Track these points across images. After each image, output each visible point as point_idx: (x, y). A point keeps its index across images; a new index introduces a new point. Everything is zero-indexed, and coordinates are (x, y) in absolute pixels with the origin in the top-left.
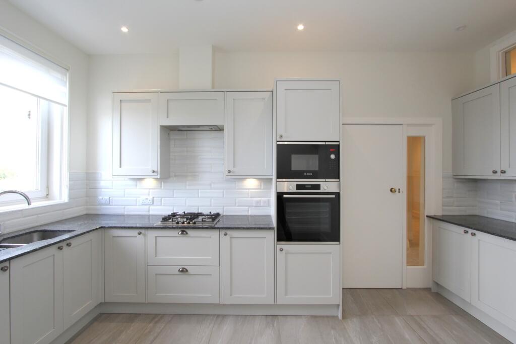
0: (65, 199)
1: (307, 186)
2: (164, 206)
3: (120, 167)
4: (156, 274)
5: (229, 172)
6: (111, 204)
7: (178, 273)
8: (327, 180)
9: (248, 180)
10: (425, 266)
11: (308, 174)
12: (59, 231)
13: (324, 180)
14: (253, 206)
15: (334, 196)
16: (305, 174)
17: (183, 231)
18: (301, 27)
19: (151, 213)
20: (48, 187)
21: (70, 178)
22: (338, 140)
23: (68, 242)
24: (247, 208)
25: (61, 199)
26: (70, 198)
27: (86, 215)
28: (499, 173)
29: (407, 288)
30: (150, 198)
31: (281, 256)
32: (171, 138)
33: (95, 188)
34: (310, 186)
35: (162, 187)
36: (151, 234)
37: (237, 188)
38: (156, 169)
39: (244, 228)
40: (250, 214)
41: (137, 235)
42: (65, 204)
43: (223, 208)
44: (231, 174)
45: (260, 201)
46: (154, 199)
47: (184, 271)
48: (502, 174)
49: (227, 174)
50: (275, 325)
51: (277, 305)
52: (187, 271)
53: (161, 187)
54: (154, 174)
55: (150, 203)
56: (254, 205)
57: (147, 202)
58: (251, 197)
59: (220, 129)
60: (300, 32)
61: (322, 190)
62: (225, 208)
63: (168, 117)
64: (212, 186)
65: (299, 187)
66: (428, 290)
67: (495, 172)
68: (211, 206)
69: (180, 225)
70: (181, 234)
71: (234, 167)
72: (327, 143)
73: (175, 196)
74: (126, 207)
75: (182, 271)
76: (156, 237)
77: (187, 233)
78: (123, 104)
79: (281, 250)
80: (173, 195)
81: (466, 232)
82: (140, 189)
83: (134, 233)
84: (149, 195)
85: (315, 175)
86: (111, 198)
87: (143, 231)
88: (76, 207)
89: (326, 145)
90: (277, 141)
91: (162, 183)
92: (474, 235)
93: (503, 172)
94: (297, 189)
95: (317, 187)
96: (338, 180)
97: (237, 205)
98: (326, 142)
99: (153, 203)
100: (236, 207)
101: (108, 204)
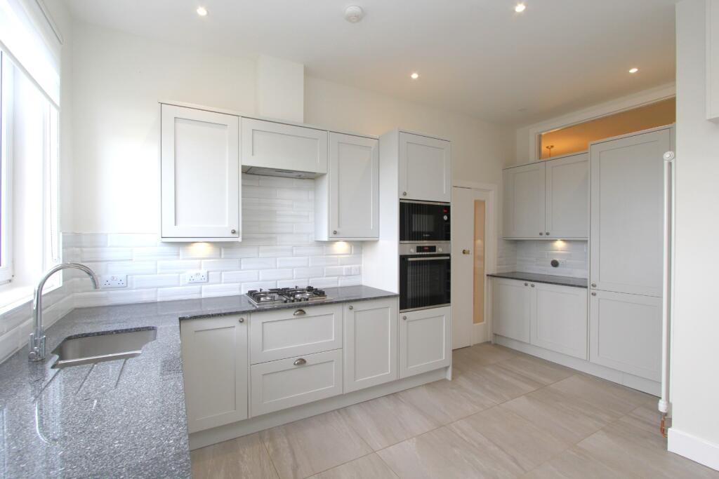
1: (425, 248)
2: (224, 283)
3: (175, 225)
4: (264, 375)
5: (335, 233)
6: (129, 286)
8: (441, 242)
9: (337, 243)
10: (485, 322)
11: (426, 235)
13: (438, 242)
14: (343, 276)
15: (445, 258)
17: (301, 311)
18: (415, 76)
19: (204, 295)
20: (13, 262)
21: (63, 243)
22: (449, 201)
24: (336, 278)
28: (544, 235)
29: (474, 345)
30: (203, 272)
34: (427, 248)
35: (223, 256)
37: (324, 254)
38: (236, 229)
40: (339, 285)
41: (236, 323)
42: (59, 290)
44: (336, 235)
45: (351, 268)
46: (210, 273)
47: (302, 362)
48: (547, 236)
49: (332, 235)
51: (399, 380)
52: (305, 362)
53: (220, 254)
54: (234, 235)
55: (203, 281)
56: (344, 274)
57: (197, 279)
58: (341, 265)
60: (415, 80)
61: (437, 252)
62: (311, 280)
63: (253, 155)
64: (294, 252)
65: (420, 249)
66: (489, 343)
67: (541, 234)
68: (293, 279)
71: (339, 226)
72: (441, 204)
73: (242, 268)
74: (159, 289)
75: (300, 363)
76: (263, 323)
77: (305, 313)
78: (179, 125)
79: (405, 318)
80: (240, 267)
81: (526, 285)
82: (184, 259)
83: (233, 321)
84: (200, 267)
86: (129, 277)
87: (245, 317)
88: (68, 294)
90: (401, 199)
91: (223, 250)
92: (533, 286)
93: (548, 234)
95: (433, 249)
96: (449, 241)
97: (325, 275)
98: (440, 202)
99: (207, 279)
100: (324, 278)
101: (125, 287)
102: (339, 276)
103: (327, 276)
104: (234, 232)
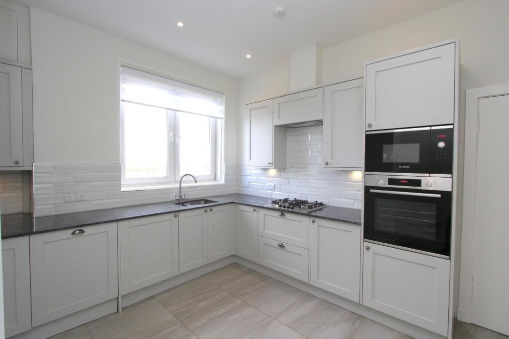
0: (223, 182)
1: (402, 181)
2: (281, 192)
3: (250, 160)
4: (265, 244)
5: (327, 164)
7: (277, 246)
8: (431, 175)
11: (403, 167)
12: (209, 201)
13: (427, 175)
15: (439, 196)
16: (400, 167)
17: (282, 213)
19: (273, 197)
20: (215, 173)
22: (452, 123)
23: (211, 208)
24: (352, 201)
25: (221, 181)
26: (225, 181)
27: (236, 194)
30: (273, 184)
31: (368, 255)
32: (288, 134)
33: (241, 175)
34: (406, 182)
35: (282, 176)
36: (262, 212)
37: (342, 180)
38: (271, 162)
39: (329, 219)
41: (252, 211)
42: (222, 185)
43: (329, 199)
44: (328, 166)
46: (276, 185)
47: (282, 246)
49: (325, 166)
50: (356, 324)
51: (362, 305)
52: (284, 247)
53: (280, 176)
54: (270, 165)
57: (271, 187)
59: (320, 123)
61: (423, 187)
62: (331, 199)
63: (279, 118)
64: (320, 177)
65: (391, 181)
68: (318, 196)
69: (282, 208)
70: (281, 215)
71: (332, 159)
72: (433, 128)
73: (290, 184)
74: (258, 190)
75: (281, 246)
76: (265, 215)
77: (284, 216)
78: (252, 112)
79: (368, 248)
82: (266, 177)
83: (251, 209)
84: (272, 182)
85: (414, 168)
86: (249, 183)
87: (256, 209)
88: (230, 187)
89: (431, 130)
90: (366, 131)
91: (281, 173)
94: (389, 184)
95: (418, 183)
96: (450, 175)
97: (342, 197)
98: (431, 126)
99: (274, 188)
100: (341, 199)
101: (248, 188)
102: (355, 200)
103: (344, 198)
104: (270, 163)
